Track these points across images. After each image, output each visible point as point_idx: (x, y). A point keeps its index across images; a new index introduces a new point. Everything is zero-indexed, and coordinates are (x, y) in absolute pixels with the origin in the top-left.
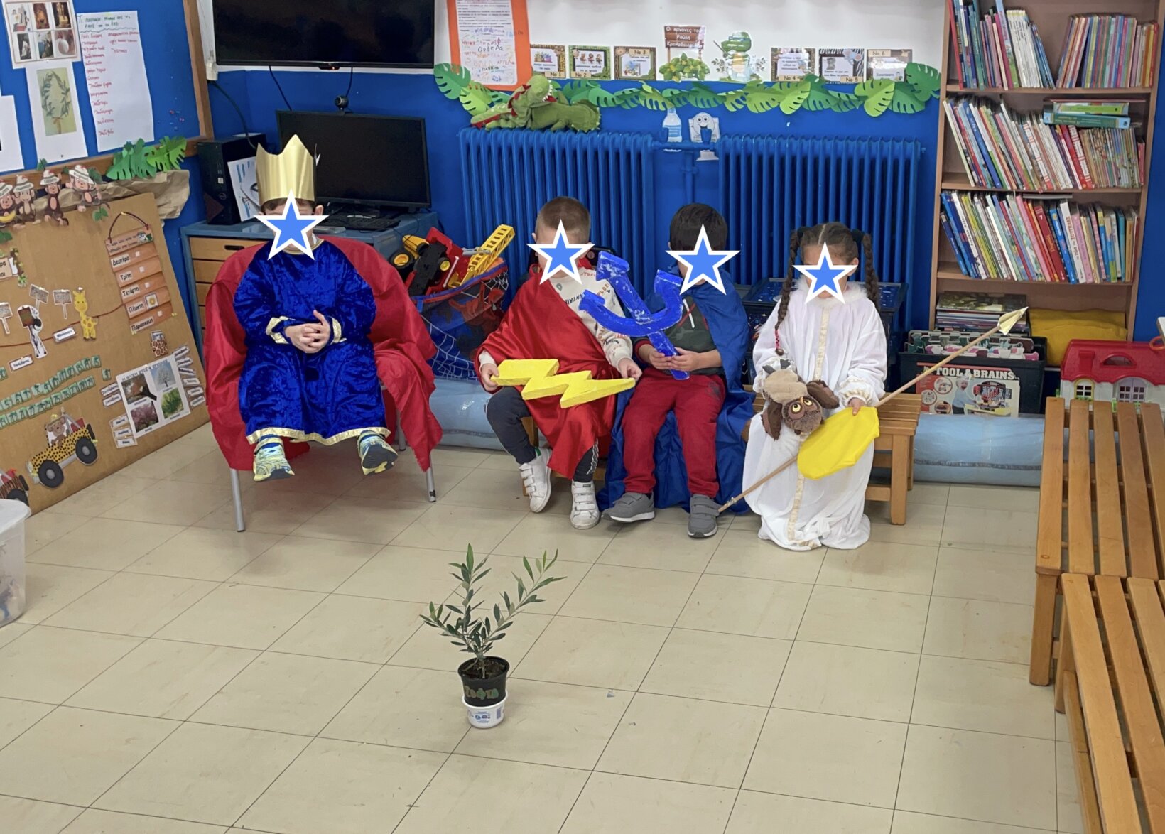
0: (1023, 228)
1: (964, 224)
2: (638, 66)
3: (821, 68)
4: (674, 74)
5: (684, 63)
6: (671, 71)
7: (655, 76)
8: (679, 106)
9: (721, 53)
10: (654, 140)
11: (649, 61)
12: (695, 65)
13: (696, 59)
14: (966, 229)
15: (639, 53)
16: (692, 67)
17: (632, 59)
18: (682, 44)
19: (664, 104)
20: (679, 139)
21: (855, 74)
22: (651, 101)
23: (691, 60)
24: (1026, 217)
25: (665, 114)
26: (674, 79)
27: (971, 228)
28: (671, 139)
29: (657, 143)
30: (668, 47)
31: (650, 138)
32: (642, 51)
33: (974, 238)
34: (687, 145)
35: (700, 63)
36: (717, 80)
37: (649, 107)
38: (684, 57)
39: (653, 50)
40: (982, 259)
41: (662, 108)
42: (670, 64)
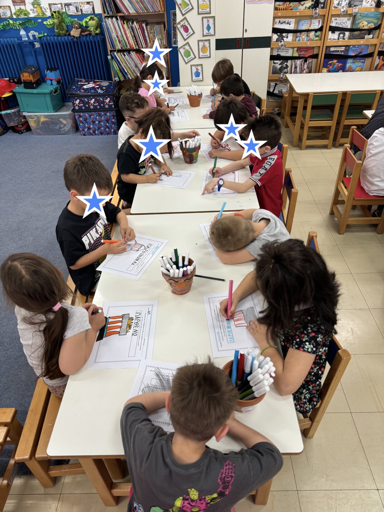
0: (138, 62)
1: (121, 62)
2: (6, 13)
3: (66, 10)
4: (19, 15)
5: (21, 11)
6: (17, 14)
7: (13, 16)
8: (24, 27)
9: (32, 6)
10: (18, 40)
11: (9, 11)
12: (25, 12)
13: (24, 9)
14: (122, 64)
15: (5, 8)
16: (24, 12)
17: (3, 11)
18: (18, 4)
19: (18, 26)
20: (27, 39)
21: (77, 11)
22: (14, 26)
23: (23, 10)
24: (138, 59)
25: (19, 30)
26: (19, 17)
27: (123, 63)
28: (23, 39)
29: (19, 41)
30: (14, 5)
31: (16, 39)
32: (6, 7)
33: (125, 66)
34: (29, 41)
35: (26, 11)
36: (33, 16)
37: (14, 28)
38: (20, 9)
39: (9, 7)
40: (128, 73)
41: (18, 28)
42: (16, 12)
